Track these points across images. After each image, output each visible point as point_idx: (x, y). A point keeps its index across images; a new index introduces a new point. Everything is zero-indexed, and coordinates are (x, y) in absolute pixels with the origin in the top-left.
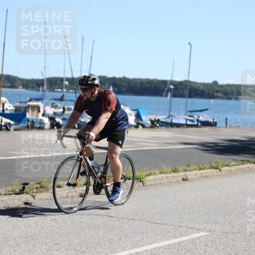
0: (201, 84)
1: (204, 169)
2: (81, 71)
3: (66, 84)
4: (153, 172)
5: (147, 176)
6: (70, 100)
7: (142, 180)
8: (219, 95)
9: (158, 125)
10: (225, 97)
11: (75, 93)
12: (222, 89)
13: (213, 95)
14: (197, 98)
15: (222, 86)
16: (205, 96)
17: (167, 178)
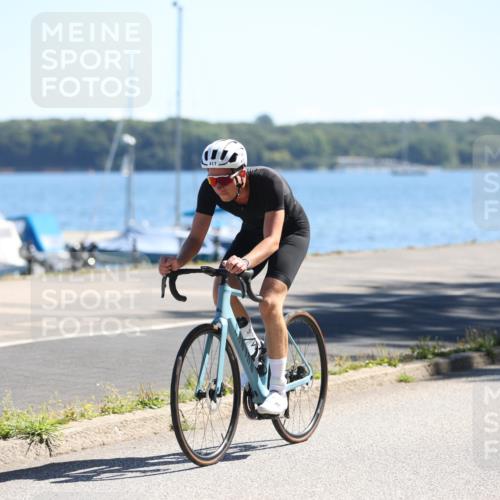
0: (219, 125)
4: (77, 410)
5: (60, 423)
7: (45, 437)
8: (277, 156)
9: (92, 261)
10: (297, 163)
12: (286, 139)
15: (284, 130)
17: (123, 425)
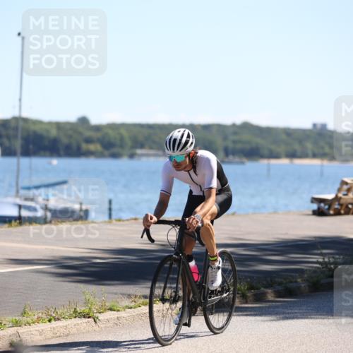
0: (50, 123)
1: (58, 319)
8: (92, 147)
10: (106, 153)
12: (99, 135)
13: (79, 148)
14: (44, 156)
15: (98, 128)
16: (62, 153)
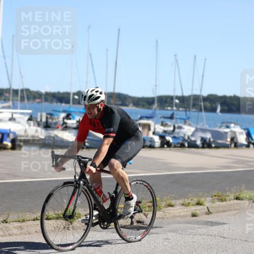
2: (192, 90)
3: (176, 103)
6: (181, 119)
11: (186, 111)
